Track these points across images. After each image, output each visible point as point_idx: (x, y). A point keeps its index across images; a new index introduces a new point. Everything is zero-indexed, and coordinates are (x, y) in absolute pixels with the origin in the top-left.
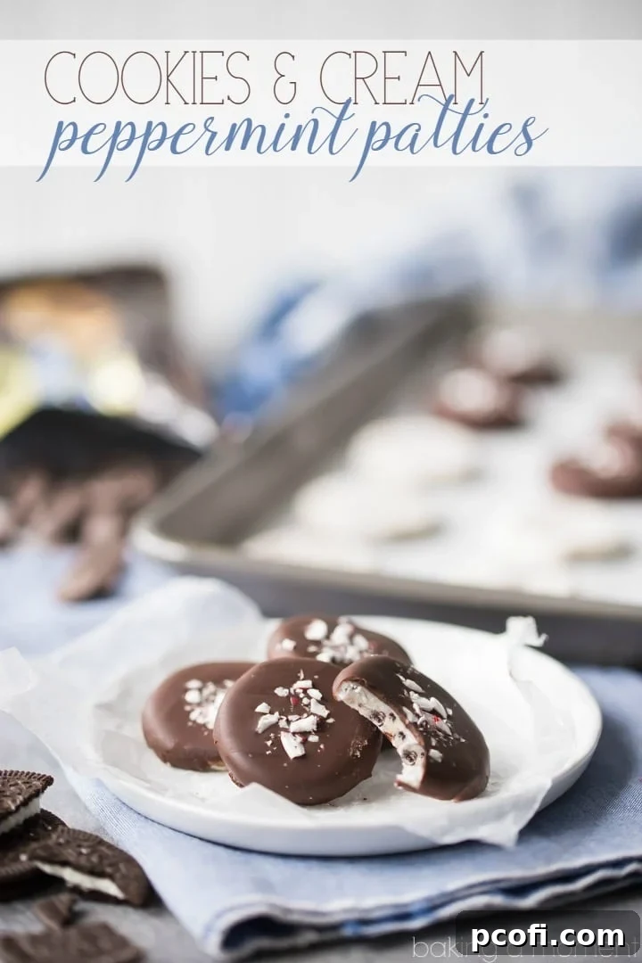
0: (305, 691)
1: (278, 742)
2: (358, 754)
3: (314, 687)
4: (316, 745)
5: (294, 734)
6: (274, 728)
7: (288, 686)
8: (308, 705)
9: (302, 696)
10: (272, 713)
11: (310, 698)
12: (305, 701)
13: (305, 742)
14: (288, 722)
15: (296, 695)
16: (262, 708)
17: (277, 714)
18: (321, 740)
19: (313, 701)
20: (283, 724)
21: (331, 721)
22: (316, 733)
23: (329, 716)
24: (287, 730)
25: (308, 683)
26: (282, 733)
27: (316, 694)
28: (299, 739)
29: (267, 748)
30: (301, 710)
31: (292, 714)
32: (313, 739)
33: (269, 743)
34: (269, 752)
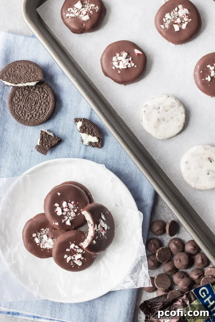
0: (74, 247)
1: (74, 263)
3: (76, 245)
4: (84, 259)
5: (77, 260)
6: (71, 260)
7: (69, 248)
8: (77, 250)
10: (68, 256)
12: (75, 250)
13: (81, 260)
15: (72, 249)
16: (66, 256)
17: (70, 256)
20: (73, 258)
23: (83, 251)
24: (75, 260)
25: (73, 245)
27: (77, 247)
28: (79, 260)
29: (72, 265)
30: (75, 253)
31: (74, 255)
32: (82, 258)
33: (72, 264)
34: (73, 266)
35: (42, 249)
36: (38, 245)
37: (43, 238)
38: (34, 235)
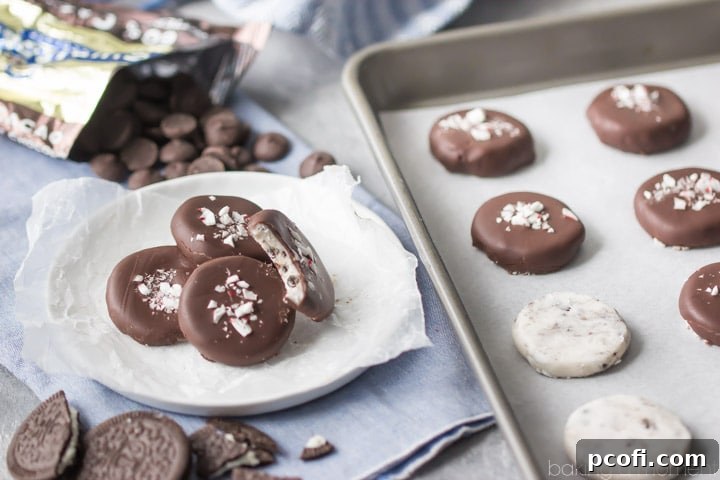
0: (235, 283)
1: (231, 327)
2: (286, 320)
3: (241, 279)
4: (257, 322)
5: (240, 318)
6: (225, 317)
7: (222, 283)
8: (242, 293)
9: (235, 288)
10: (219, 306)
11: (241, 288)
12: (238, 291)
13: (249, 322)
14: (233, 310)
15: (231, 288)
16: (212, 304)
17: (223, 306)
18: (259, 318)
19: (244, 290)
20: (229, 313)
21: (260, 301)
22: (254, 313)
23: (258, 298)
24: (234, 317)
25: (235, 278)
26: (232, 320)
27: (243, 284)
28: (245, 321)
29: (226, 333)
30: (238, 299)
31: (234, 303)
32: (254, 318)
33: (226, 329)
34: (228, 336)
35: (152, 311)
36: (145, 300)
37: (158, 289)
38: (138, 278)
